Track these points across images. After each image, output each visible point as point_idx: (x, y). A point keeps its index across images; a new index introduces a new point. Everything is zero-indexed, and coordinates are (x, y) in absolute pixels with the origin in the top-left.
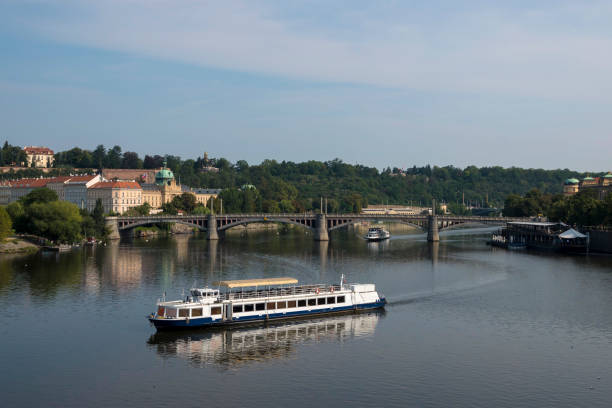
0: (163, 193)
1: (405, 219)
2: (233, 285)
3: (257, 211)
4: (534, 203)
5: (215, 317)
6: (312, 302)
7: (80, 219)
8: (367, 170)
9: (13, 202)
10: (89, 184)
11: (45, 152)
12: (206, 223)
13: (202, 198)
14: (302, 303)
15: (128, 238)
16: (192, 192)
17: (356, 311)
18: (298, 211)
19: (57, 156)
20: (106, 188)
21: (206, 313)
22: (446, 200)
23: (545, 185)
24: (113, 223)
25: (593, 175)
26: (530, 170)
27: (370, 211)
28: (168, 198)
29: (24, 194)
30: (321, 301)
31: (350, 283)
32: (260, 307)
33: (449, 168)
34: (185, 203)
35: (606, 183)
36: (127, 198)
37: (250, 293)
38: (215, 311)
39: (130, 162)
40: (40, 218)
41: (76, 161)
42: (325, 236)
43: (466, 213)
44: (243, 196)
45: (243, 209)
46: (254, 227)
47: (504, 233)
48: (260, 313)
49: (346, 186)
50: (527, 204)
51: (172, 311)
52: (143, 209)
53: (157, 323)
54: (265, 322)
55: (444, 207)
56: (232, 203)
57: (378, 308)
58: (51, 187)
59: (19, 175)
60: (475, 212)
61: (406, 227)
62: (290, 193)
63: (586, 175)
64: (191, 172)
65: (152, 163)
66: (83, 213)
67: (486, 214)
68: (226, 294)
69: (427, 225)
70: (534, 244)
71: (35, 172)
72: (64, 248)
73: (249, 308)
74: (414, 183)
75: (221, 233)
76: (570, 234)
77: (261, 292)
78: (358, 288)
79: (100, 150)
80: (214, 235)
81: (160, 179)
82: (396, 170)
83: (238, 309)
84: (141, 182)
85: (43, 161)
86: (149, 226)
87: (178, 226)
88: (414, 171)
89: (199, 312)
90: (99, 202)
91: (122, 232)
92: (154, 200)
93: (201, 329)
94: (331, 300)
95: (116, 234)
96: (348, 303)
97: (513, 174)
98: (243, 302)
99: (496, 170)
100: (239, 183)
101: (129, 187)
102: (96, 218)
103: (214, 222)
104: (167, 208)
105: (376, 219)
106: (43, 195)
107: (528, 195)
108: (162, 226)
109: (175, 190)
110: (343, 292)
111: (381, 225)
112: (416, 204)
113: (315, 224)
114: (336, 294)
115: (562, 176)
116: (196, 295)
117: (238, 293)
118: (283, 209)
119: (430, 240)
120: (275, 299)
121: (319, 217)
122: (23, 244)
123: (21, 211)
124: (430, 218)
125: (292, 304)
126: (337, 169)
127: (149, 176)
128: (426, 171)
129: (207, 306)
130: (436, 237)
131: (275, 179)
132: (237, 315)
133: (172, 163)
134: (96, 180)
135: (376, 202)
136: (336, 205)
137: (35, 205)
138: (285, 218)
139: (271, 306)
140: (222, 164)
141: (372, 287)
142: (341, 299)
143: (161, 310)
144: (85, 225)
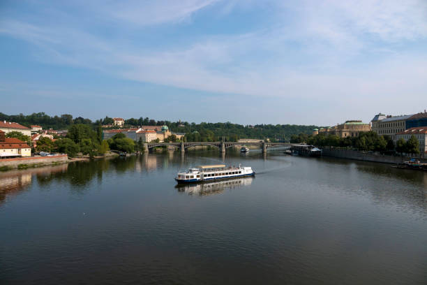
0: (164, 135)
1: (254, 144)
2: (204, 167)
3: (199, 141)
4: (302, 138)
5: (198, 179)
6: (230, 173)
7: (134, 144)
8: (240, 126)
9: (109, 138)
10: (137, 132)
11: (121, 120)
12: (180, 146)
13: (179, 137)
14: (227, 174)
15: (151, 151)
16: (175, 134)
17: (245, 176)
18: (214, 141)
19: (125, 121)
20: (143, 133)
21: (195, 177)
22: (269, 137)
23: (306, 131)
24: (146, 146)
25: (324, 128)
26: (300, 126)
27: (241, 141)
28: (166, 137)
29: (113, 135)
30: (233, 173)
31: (243, 166)
32: (213, 175)
33: (270, 125)
34: (172, 139)
35: (328, 131)
36: (151, 137)
37: (209, 170)
38: (198, 176)
39: (152, 123)
40: (119, 144)
41: (132, 123)
42: (224, 150)
43: (277, 142)
44: (194, 136)
45: (194, 140)
46: (197, 147)
47: (290, 149)
48: (213, 177)
49: (232, 132)
50: (299, 138)
51: (183, 177)
52: (157, 141)
53: (178, 181)
54: (215, 180)
55: (268, 140)
56: (190, 138)
57: (252, 175)
58: (123, 133)
59: (111, 128)
60: (279, 141)
61: (254, 147)
62: (211, 135)
63: (321, 127)
64: (174, 127)
65: (160, 124)
66: (135, 142)
67: (284, 142)
68: (201, 170)
69: (262, 147)
70: (302, 153)
71: (117, 127)
72: (128, 155)
73: (209, 175)
74: (257, 130)
75: (186, 149)
76: (314, 150)
77: (213, 170)
78: (246, 168)
79: (141, 119)
80: (183, 150)
81: (163, 130)
82: (250, 126)
83: (205, 176)
84: (156, 131)
85: (120, 123)
86: (159, 147)
87: (170, 147)
88: (257, 126)
89: (192, 177)
90: (141, 138)
91: (149, 149)
92: (161, 137)
93: (194, 183)
94: (237, 173)
95: (147, 150)
96: (242, 174)
97: (294, 127)
98: (207, 173)
99: (288, 125)
100: (192, 131)
101: (152, 132)
102: (140, 144)
103: (183, 145)
104: (166, 140)
105: (243, 144)
106: (120, 136)
107: (299, 135)
108: (164, 147)
109: (169, 133)
110: (240, 170)
111: (245, 146)
112: (258, 139)
113: (220, 146)
114: (238, 171)
115: (312, 128)
116: (191, 171)
117: (205, 170)
118: (209, 141)
119: (263, 152)
120: (218, 172)
121: (222, 143)
122: (113, 154)
123: (112, 142)
124: (263, 144)
125: (223, 174)
126: (228, 125)
127: (159, 128)
128: (261, 126)
129: (195, 175)
130: (265, 151)
131: (205, 129)
132: (205, 178)
133: (167, 123)
134: (140, 130)
135: (243, 138)
136: (228, 139)
137: (117, 139)
138: (209, 144)
139: (217, 175)
140: (186, 124)
141: (250, 168)
142: (240, 172)
143: (179, 176)
144: (136, 147)
